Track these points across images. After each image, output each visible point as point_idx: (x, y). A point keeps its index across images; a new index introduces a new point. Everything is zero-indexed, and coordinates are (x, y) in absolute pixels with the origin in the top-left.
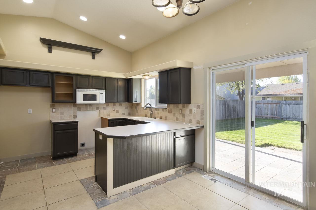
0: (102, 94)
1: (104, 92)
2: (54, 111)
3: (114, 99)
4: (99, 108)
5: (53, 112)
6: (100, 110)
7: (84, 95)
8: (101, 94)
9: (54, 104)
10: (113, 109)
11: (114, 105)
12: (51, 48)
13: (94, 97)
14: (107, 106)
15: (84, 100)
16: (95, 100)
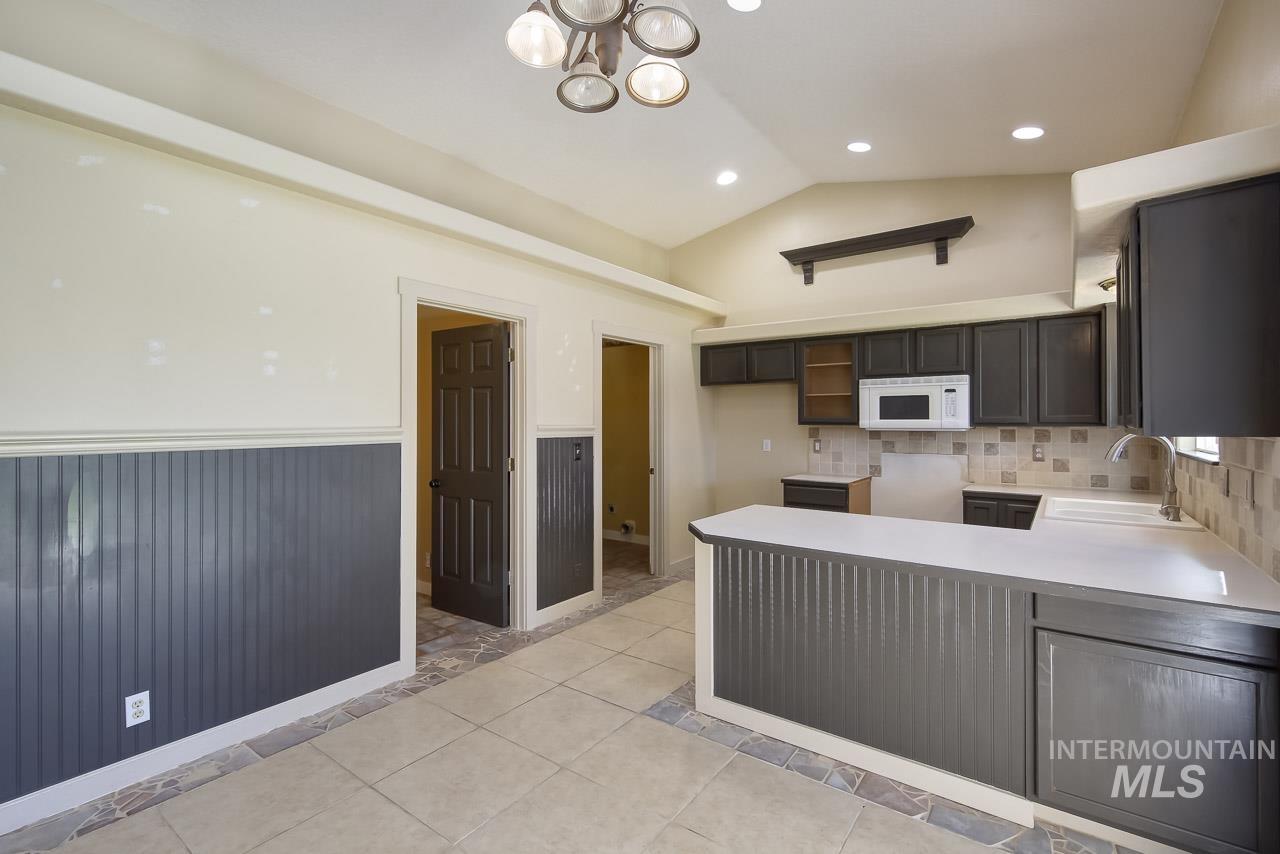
0: (954, 391)
1: (962, 384)
2: (817, 448)
3: (1018, 412)
4: (964, 445)
5: (815, 451)
6: (971, 456)
7: (881, 398)
8: (947, 391)
9: (818, 429)
10: (1035, 452)
11: (1042, 437)
12: (811, 270)
13: (918, 407)
14: (1004, 439)
15: (883, 416)
16: (925, 415)
